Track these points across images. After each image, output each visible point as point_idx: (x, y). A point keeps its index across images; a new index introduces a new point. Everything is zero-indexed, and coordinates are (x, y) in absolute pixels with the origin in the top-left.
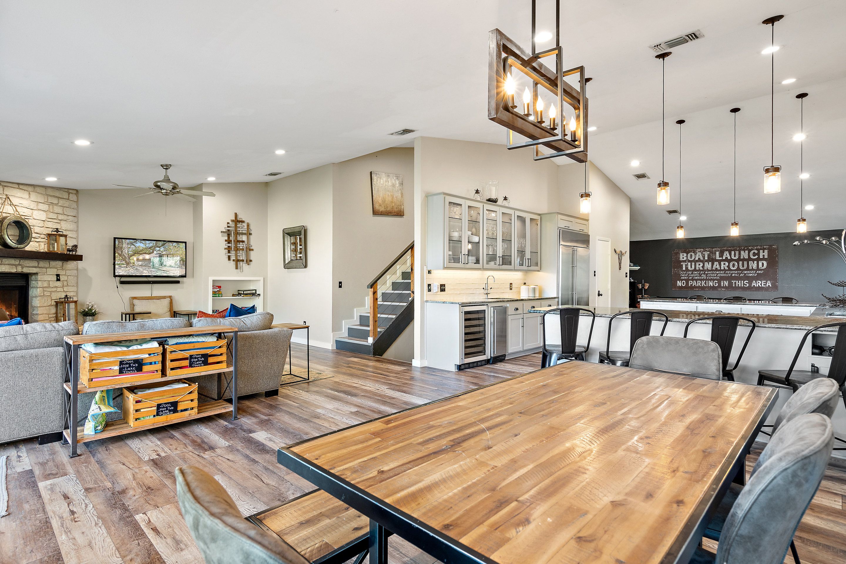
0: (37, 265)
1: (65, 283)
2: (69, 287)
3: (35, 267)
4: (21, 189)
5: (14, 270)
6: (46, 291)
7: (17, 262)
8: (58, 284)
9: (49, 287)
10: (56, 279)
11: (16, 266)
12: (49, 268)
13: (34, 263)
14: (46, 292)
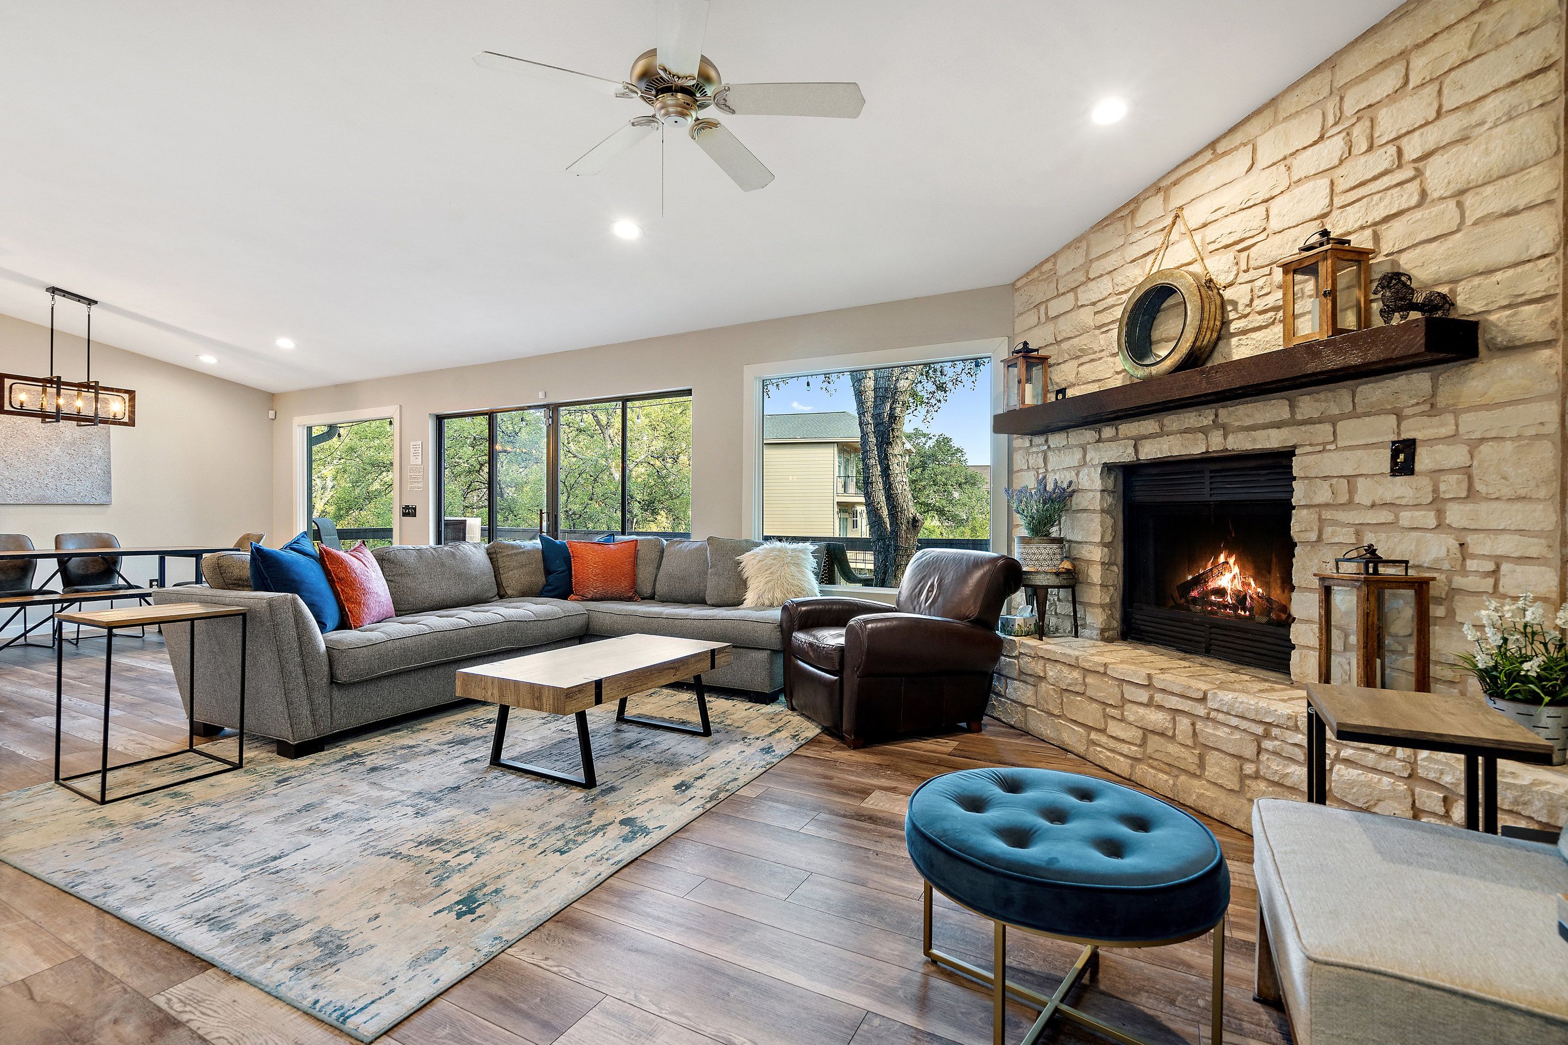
0: (1286, 415)
1: (1451, 486)
2: (1484, 507)
3: (1278, 425)
4: (1225, 154)
5: (1196, 448)
6: (1335, 523)
7: (1204, 417)
8: (1401, 487)
9: (1350, 504)
10: (1386, 467)
11: (1204, 430)
12: (1354, 414)
13: (1275, 408)
14: (1330, 529)
